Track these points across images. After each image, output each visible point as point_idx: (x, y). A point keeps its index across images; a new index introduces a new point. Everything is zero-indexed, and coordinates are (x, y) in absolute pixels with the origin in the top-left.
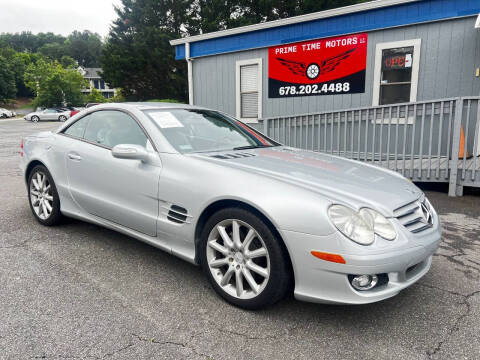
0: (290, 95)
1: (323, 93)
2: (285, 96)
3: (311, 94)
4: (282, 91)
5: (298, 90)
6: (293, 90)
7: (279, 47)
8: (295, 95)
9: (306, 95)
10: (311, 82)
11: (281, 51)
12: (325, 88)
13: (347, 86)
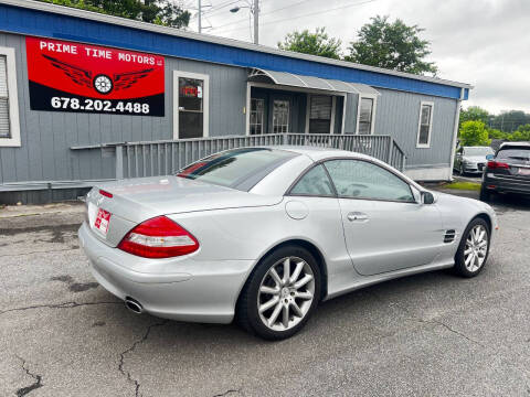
0: (69, 109)
1: (118, 112)
2: (61, 109)
3: (102, 112)
4: (55, 102)
5: (82, 103)
6: (75, 104)
7: (47, 40)
8: (79, 111)
9: (95, 111)
10: (102, 97)
11: (51, 47)
12: (120, 106)
13: (146, 108)
